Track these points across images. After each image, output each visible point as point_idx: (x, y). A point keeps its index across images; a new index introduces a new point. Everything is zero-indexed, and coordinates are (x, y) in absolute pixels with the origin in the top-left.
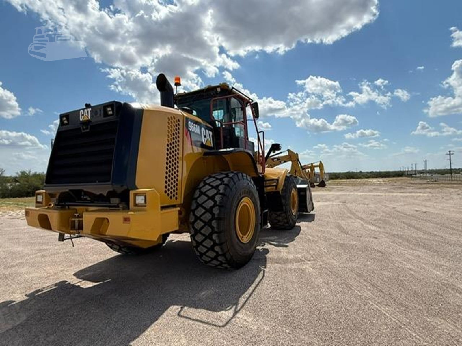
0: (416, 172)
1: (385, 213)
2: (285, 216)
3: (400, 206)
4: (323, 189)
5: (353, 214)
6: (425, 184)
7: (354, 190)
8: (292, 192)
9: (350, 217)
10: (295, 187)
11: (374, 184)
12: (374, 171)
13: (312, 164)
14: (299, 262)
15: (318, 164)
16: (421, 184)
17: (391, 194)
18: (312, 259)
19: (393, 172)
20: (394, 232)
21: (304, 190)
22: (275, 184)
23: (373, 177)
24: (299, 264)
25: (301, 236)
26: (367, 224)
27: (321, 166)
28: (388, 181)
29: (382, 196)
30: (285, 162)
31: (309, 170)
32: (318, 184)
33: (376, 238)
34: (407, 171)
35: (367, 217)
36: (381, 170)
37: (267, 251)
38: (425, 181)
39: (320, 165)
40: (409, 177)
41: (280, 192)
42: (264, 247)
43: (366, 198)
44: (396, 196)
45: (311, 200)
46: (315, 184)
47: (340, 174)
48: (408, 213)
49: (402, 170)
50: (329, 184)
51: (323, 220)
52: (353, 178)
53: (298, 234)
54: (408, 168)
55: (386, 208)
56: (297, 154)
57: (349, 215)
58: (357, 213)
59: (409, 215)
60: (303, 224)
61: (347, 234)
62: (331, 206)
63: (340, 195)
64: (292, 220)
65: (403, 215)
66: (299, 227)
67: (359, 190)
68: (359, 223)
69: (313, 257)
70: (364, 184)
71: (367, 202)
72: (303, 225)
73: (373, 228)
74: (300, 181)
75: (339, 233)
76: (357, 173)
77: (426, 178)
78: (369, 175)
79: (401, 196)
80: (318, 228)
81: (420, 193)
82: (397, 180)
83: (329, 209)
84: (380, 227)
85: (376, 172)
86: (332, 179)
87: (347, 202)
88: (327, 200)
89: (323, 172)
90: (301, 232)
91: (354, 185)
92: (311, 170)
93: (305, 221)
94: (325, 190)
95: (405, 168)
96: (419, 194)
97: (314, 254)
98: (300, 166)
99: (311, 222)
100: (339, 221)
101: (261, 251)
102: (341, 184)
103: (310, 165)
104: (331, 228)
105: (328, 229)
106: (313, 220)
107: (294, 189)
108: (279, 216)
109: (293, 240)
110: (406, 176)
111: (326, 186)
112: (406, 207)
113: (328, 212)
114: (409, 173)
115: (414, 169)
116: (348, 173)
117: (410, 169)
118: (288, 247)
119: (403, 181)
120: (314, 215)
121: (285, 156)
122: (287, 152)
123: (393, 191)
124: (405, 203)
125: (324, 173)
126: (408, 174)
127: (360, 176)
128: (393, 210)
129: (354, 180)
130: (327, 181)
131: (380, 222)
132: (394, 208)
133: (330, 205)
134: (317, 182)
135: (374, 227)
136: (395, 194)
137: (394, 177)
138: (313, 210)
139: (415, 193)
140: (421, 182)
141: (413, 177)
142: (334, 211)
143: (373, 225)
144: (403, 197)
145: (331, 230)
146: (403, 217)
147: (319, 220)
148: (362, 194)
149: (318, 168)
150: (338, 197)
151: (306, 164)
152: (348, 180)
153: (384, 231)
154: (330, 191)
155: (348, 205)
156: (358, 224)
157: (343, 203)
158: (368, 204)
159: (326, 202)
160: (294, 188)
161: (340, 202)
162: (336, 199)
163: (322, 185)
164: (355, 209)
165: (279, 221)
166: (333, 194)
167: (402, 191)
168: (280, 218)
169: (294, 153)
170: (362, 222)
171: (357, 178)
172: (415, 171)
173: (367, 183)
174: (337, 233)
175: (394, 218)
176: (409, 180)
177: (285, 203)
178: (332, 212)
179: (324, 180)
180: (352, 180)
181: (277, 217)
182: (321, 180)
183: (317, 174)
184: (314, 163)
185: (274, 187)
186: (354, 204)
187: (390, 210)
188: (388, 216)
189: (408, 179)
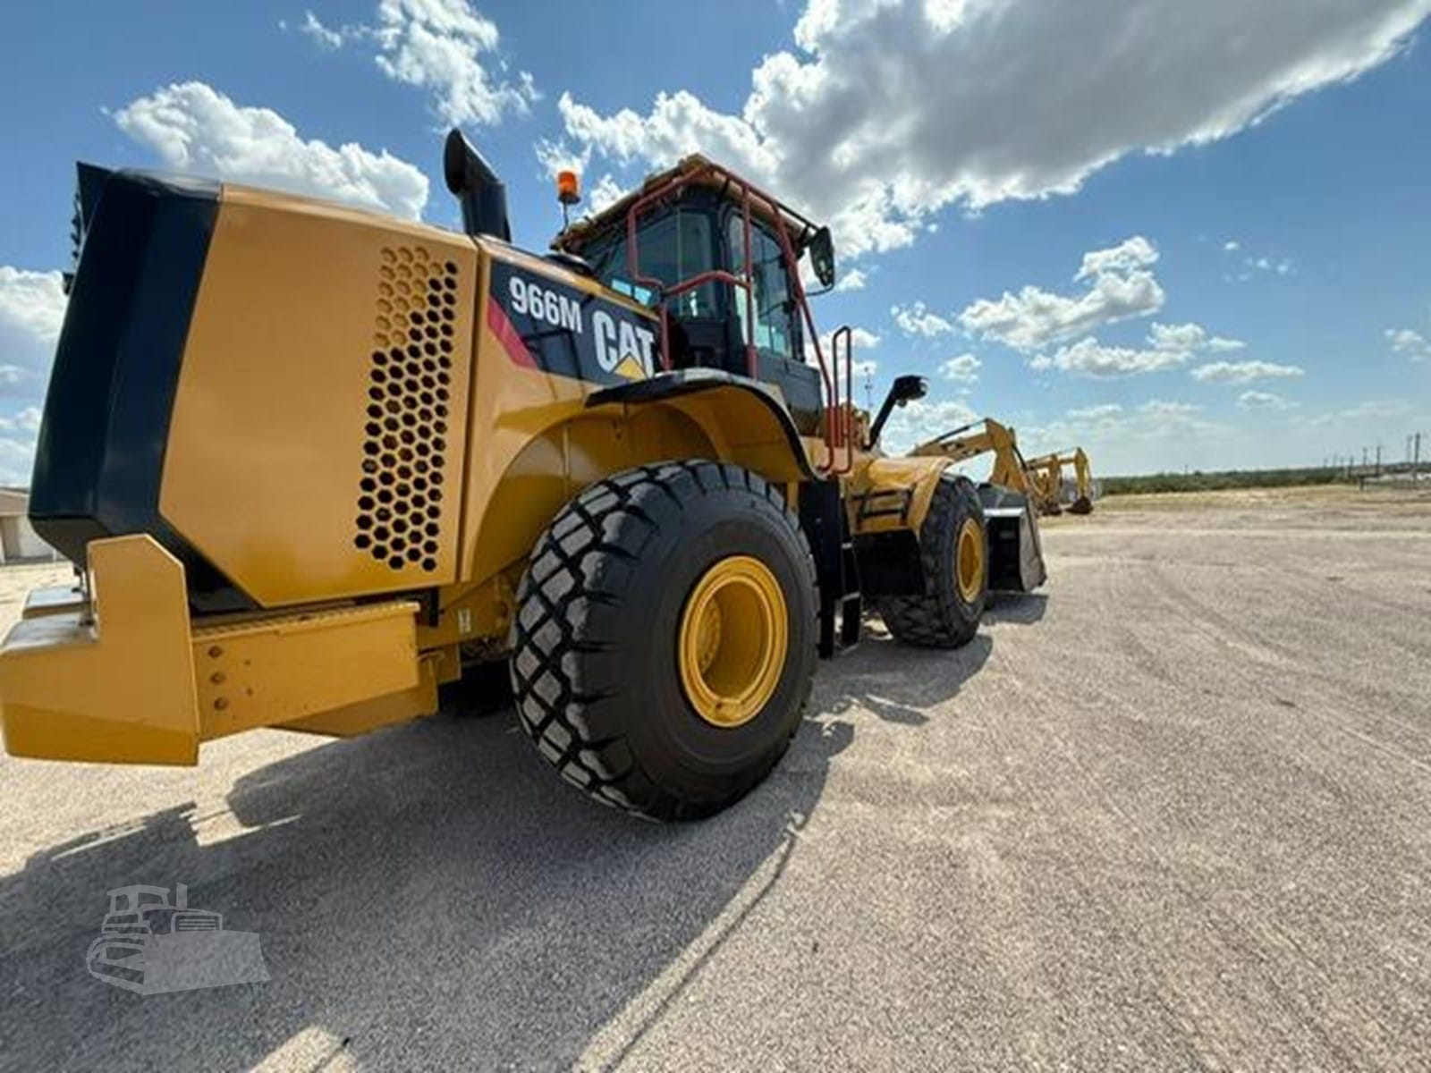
0: (1381, 470)
1: (1302, 595)
2: (936, 609)
3: (1353, 574)
4: (1086, 518)
5: (1182, 596)
6: (1413, 501)
7: (1179, 522)
8: (966, 531)
9: (1171, 611)
10: (978, 517)
11: (1238, 505)
12: (1240, 469)
13: (1054, 456)
14: (951, 804)
15: (1073, 455)
16: (1399, 502)
17: (1307, 534)
18: (1008, 790)
19: (1299, 472)
20: (1365, 680)
21: (1014, 523)
22: (900, 506)
23: (1235, 487)
24: (950, 811)
25: (989, 674)
26: (1240, 638)
27: (1081, 459)
28: (1285, 497)
29: (1274, 539)
30: (978, 452)
31: (1046, 470)
32: (1069, 506)
33: (1290, 705)
34: (1350, 468)
35: (1235, 610)
36: (1263, 468)
37: (845, 734)
38: (1413, 495)
39: (1077, 458)
40: (1355, 483)
41: (917, 533)
42: (844, 718)
43: (1221, 546)
44: (1328, 538)
45: (1037, 553)
46: (1063, 507)
47: (1134, 480)
48: (1400, 602)
49: (1329, 465)
50: (1104, 507)
51: (1076, 617)
52: (1174, 490)
53: (979, 668)
54: (1352, 460)
55: (1305, 580)
56: (1011, 430)
57: (1166, 600)
58: (1194, 596)
59: (1406, 608)
60: (1003, 631)
61: (1163, 675)
62: (1103, 569)
63: (1136, 536)
64: (962, 618)
65: (1376, 605)
66: (989, 639)
67: (1194, 520)
68: (1207, 632)
69: (1013, 784)
70: (1208, 505)
71: (1225, 555)
72: (1000, 633)
73: (1265, 656)
74: (1000, 499)
75: (1129, 672)
76: (1186, 476)
77: (1414, 486)
78: (1222, 481)
79: (1348, 541)
80: (1054, 648)
81: (1416, 529)
82: (1312, 492)
83: (1097, 579)
84: (1294, 655)
85: (1246, 473)
86: (1112, 492)
87: (1158, 556)
88: (1094, 550)
89: (1086, 475)
90: (991, 658)
91: (1177, 507)
92: (1051, 471)
93: (1009, 621)
94: (1091, 522)
95: (1342, 460)
96: (1411, 535)
97: (1020, 769)
98: (1018, 461)
99: (1029, 623)
100: (1129, 624)
101: (828, 733)
102: (1137, 506)
103: (1049, 459)
104: (1100, 649)
105: (1088, 654)
106: (1039, 618)
107: (969, 522)
108: (913, 606)
109: (954, 692)
110: (1342, 481)
111: (1094, 513)
112: (1380, 579)
113: (1093, 589)
114: (1355, 473)
115: (1374, 461)
116: (1161, 476)
117: (1357, 463)
118: (927, 725)
119: (1333, 496)
120: (1044, 598)
121: (979, 438)
122: (984, 425)
123: (1311, 523)
124: (1374, 564)
125: (1090, 479)
126: (1350, 476)
127: (1197, 484)
128: (1331, 588)
129: (1177, 495)
130: (1097, 498)
131: (1289, 631)
132: (1334, 579)
133: (1100, 566)
134: (1068, 502)
135: (1267, 652)
136: (1320, 534)
137: (1302, 483)
138: (1040, 584)
139: (1392, 528)
140: (1397, 495)
141: (1368, 483)
142: (1113, 584)
143: (1265, 643)
144: (1357, 543)
145: (1099, 656)
146: (1382, 613)
147: (1060, 617)
148: (1205, 532)
149: (1072, 466)
150: (1128, 544)
151: (1037, 456)
152: (1159, 496)
153: (1314, 671)
154: (1103, 523)
155: (1162, 566)
156: (1201, 638)
157: (1144, 558)
158: (1231, 565)
159: (1089, 555)
160: (973, 517)
161: (1135, 557)
162: (1120, 549)
163: (1082, 508)
164: (1185, 580)
165: (916, 624)
166: (1112, 535)
167: (1346, 523)
168: (917, 614)
169: (1002, 428)
170: (1217, 632)
171: (1185, 490)
172: (1377, 466)
173: (1216, 502)
174: (1123, 671)
175: (1341, 615)
176: (1355, 492)
177: (936, 564)
178: (1107, 590)
179: (1087, 495)
180: (1170, 495)
181: (907, 610)
182: (1079, 496)
183: (1067, 482)
184: (1060, 453)
185: (898, 517)
186: (1184, 564)
187: (1317, 586)
188: (1317, 608)
189: (1351, 488)
